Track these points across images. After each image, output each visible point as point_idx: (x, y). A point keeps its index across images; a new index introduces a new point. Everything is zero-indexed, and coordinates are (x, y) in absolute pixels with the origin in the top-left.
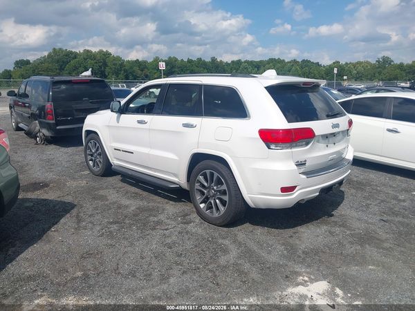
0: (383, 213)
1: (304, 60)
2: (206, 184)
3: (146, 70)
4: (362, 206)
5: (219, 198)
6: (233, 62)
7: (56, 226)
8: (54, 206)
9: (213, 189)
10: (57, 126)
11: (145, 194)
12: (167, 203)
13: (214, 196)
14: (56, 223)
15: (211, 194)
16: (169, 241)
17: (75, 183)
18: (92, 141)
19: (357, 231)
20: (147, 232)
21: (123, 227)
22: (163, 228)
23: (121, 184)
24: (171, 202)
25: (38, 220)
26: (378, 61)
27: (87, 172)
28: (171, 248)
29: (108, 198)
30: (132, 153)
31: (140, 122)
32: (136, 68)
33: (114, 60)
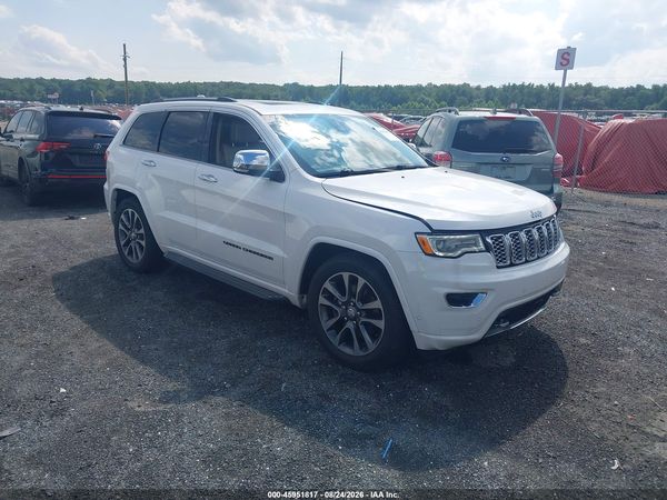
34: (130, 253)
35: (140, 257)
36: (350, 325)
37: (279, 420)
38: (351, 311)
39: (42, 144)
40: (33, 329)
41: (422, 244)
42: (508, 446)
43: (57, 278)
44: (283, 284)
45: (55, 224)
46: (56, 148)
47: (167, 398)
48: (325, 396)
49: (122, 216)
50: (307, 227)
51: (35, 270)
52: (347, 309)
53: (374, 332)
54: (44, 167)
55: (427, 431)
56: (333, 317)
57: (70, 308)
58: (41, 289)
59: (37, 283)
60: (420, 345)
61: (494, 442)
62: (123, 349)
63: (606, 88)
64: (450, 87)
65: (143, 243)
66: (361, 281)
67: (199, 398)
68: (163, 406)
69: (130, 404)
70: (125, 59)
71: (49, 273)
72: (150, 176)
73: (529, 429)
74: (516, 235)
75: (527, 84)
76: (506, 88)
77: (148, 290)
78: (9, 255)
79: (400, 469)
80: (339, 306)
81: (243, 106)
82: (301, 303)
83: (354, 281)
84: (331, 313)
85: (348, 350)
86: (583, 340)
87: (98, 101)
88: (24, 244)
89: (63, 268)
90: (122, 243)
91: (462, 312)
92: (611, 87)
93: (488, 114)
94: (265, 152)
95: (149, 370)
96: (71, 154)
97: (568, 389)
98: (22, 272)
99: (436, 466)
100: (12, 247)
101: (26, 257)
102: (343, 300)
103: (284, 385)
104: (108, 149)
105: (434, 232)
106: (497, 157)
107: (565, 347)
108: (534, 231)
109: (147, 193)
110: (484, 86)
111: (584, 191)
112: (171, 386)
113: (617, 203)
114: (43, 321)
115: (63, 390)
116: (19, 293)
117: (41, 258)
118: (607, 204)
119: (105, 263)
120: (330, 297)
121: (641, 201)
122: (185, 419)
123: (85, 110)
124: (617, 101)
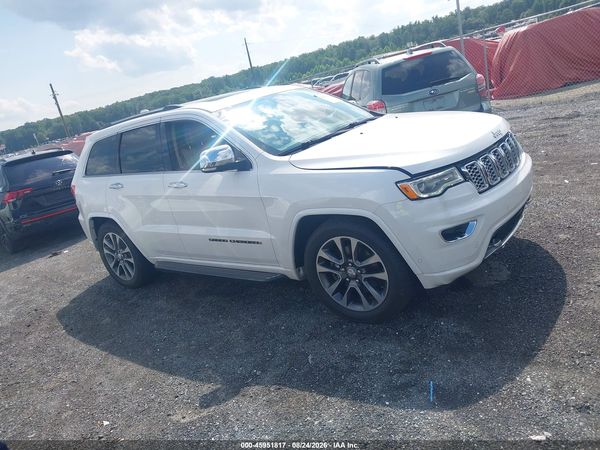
34: (122, 272)
35: (133, 274)
36: (353, 284)
37: (319, 393)
38: (351, 272)
39: (8, 194)
40: (57, 371)
41: (405, 191)
42: (540, 357)
43: (62, 315)
44: (277, 263)
45: (41, 264)
46: (21, 195)
47: (207, 402)
48: (352, 358)
49: (105, 241)
50: (288, 205)
51: (39, 314)
52: (346, 270)
53: (379, 285)
54: (15, 215)
55: (460, 364)
56: (334, 281)
57: (84, 340)
58: (51, 329)
59: (44, 325)
60: (427, 284)
61: (527, 356)
62: (147, 366)
63: (483, 8)
64: (348, 44)
65: (132, 260)
66: (354, 242)
67: (236, 393)
68: (206, 411)
69: (174, 418)
70: (55, 98)
71: (53, 312)
72: (120, 197)
73: (553, 334)
74: (486, 158)
75: (413, 23)
76: (396, 32)
77: (149, 301)
78: (10, 306)
79: (452, 409)
80: (338, 270)
81: (188, 109)
82: (298, 275)
83: (346, 243)
84: (331, 278)
85: (358, 308)
86: (562, 236)
87: (42, 141)
88: (20, 292)
89: (64, 304)
90: (112, 266)
91: (458, 244)
92: (486, 5)
93: (406, 56)
94: (226, 146)
95: (179, 379)
96: (36, 197)
97: (571, 286)
98: (28, 319)
99: (483, 396)
100: (10, 296)
101: (26, 303)
102: (339, 263)
103: (310, 357)
104: (73, 184)
105: (413, 177)
106: (425, 92)
107: (549, 247)
108: (500, 150)
109: (122, 213)
110: (377, 35)
111: (499, 102)
112: (206, 389)
113: (533, 104)
114: (63, 360)
115: (106, 423)
116: (32, 340)
117: (39, 300)
118: (526, 107)
119: (101, 288)
120: (326, 263)
121: (553, 97)
122: (231, 418)
123: (37, 153)
124: (494, 16)
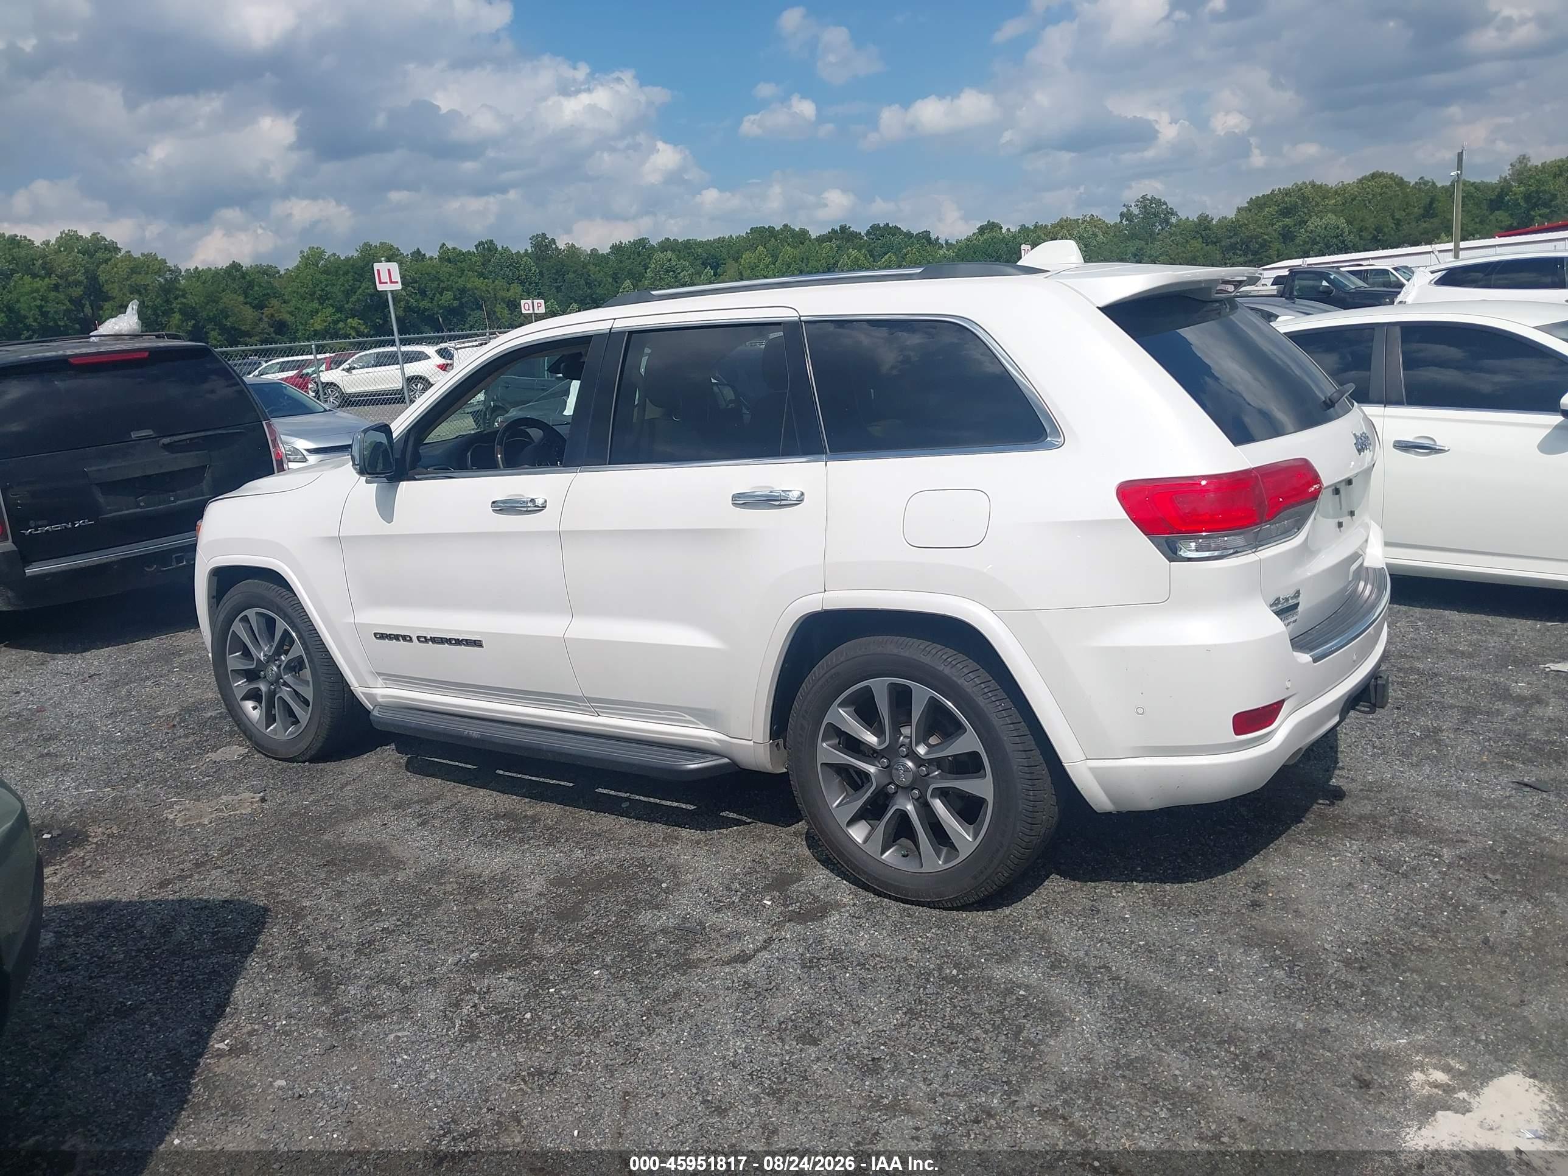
0: (1507, 755)
1: (875, 228)
2: (871, 739)
3: (275, 302)
4: (1415, 741)
5: (944, 794)
6: (617, 249)
7: (223, 1026)
8: (165, 930)
9: (912, 755)
10: (27, 562)
11: (550, 812)
12: (670, 839)
13: (918, 783)
14: (219, 1010)
15: (904, 780)
16: (782, 1008)
17: (205, 806)
18: (251, 613)
19: (1473, 844)
20: (669, 985)
21: (545, 982)
22: (724, 954)
23: (416, 786)
24: (684, 832)
25: (123, 1012)
26: (1127, 216)
27: (235, 751)
28: (815, 1042)
29: (397, 851)
30: (477, 643)
31: (503, 507)
32: (232, 300)
33: (134, 271)
